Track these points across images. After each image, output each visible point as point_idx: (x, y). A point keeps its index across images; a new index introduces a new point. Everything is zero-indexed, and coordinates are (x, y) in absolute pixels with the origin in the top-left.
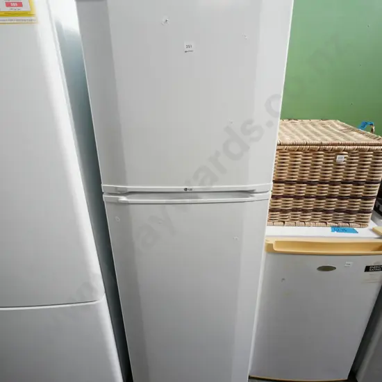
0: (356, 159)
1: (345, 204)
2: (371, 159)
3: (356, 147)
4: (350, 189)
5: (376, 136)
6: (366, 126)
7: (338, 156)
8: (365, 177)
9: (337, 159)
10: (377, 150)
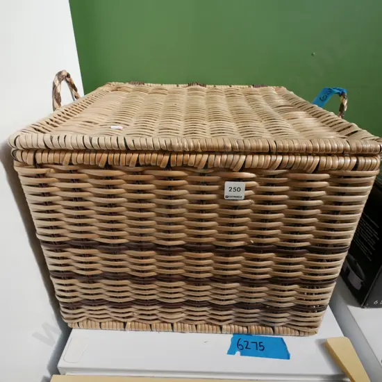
0: (281, 192)
1: (261, 294)
2: (322, 193)
3: (280, 158)
4: (267, 264)
5: (346, 123)
6: (330, 98)
7: (228, 184)
8: (306, 238)
9: (227, 193)
10: (340, 168)
